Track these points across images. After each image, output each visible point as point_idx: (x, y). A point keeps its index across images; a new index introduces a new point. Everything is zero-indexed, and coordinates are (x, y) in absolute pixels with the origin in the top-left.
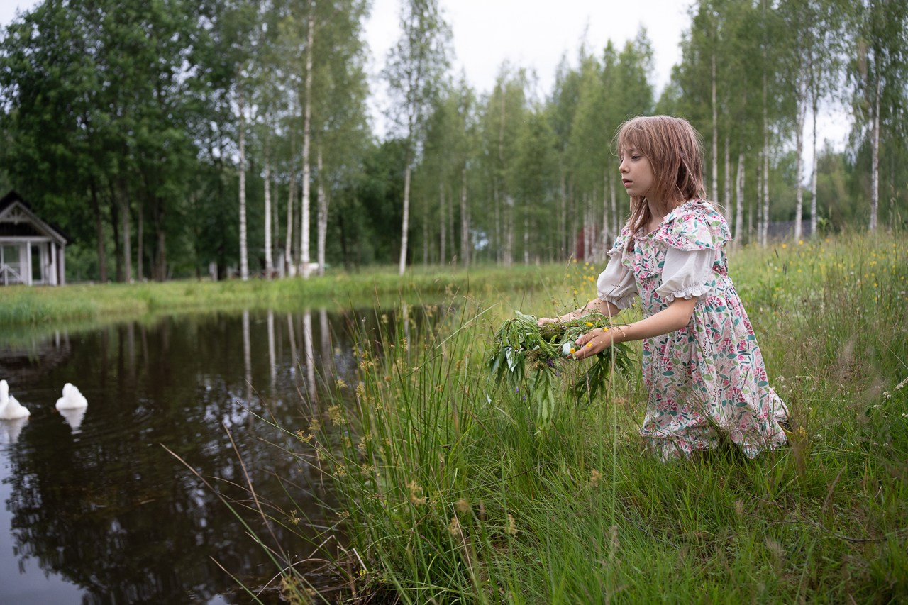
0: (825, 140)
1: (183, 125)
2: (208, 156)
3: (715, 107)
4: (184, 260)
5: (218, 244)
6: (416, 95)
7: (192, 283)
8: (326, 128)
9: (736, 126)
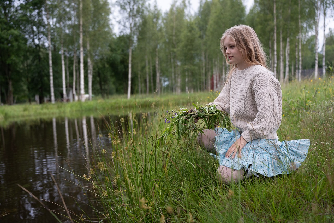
0: (330, 29)
1: (19, 28)
2: (33, 43)
3: (275, 16)
4: (22, 94)
5: (39, 86)
6: (133, 13)
7: (27, 105)
8: (91, 30)
9: (285, 24)
